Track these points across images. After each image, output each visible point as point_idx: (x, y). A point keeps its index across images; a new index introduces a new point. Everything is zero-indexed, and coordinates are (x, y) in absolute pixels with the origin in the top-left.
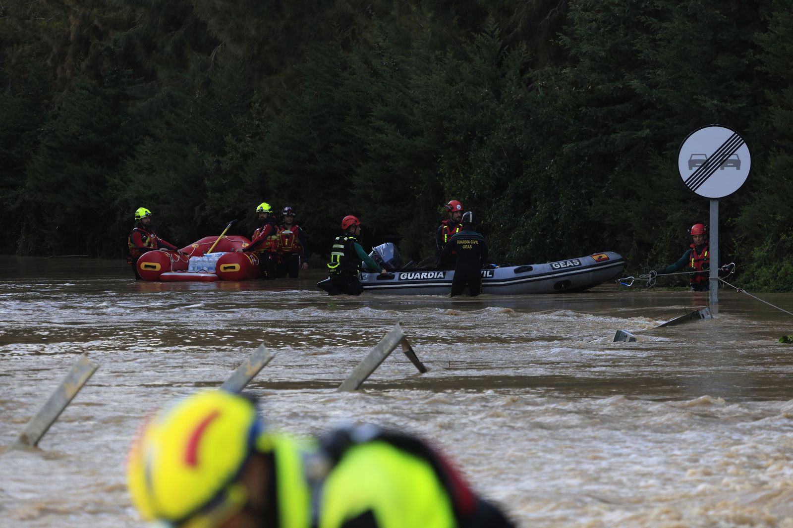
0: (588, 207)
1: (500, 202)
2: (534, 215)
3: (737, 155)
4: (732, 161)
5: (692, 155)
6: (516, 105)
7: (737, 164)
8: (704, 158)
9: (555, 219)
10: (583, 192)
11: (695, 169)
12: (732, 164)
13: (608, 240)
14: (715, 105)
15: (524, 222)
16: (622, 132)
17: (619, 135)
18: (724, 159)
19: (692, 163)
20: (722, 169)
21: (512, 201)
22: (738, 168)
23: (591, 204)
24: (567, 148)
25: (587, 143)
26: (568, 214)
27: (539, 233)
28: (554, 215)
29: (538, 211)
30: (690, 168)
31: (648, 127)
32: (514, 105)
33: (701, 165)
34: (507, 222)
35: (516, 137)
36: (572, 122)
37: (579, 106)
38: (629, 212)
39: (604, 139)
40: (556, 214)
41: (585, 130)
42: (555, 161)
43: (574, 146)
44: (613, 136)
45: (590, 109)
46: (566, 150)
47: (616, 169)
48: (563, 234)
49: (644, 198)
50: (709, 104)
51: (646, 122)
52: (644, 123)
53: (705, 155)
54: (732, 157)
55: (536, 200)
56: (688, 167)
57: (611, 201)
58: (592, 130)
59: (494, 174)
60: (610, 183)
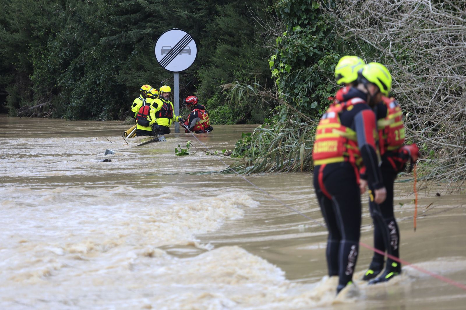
0: (117, 76)
1: (66, 73)
2: (86, 80)
6: (72, 14)
9: (98, 83)
10: (113, 66)
13: (129, 95)
14: (186, 15)
15: (80, 85)
16: (134, 30)
17: (133, 32)
21: (73, 72)
23: (118, 74)
24: (102, 40)
25: (114, 37)
26: (105, 80)
27: (89, 91)
28: (97, 81)
29: (88, 78)
31: (150, 27)
32: (71, 15)
34: (70, 85)
35: (75, 34)
36: (106, 25)
37: (110, 15)
38: (140, 78)
39: (124, 35)
40: (99, 80)
41: (114, 29)
42: (96, 49)
43: (106, 39)
44: (129, 32)
45: (116, 17)
47: (133, 52)
48: (103, 92)
49: (149, 70)
50: (182, 14)
51: (149, 24)
52: (147, 25)
55: (87, 72)
57: (130, 72)
58: (118, 29)
59: (62, 56)
60: (129, 61)
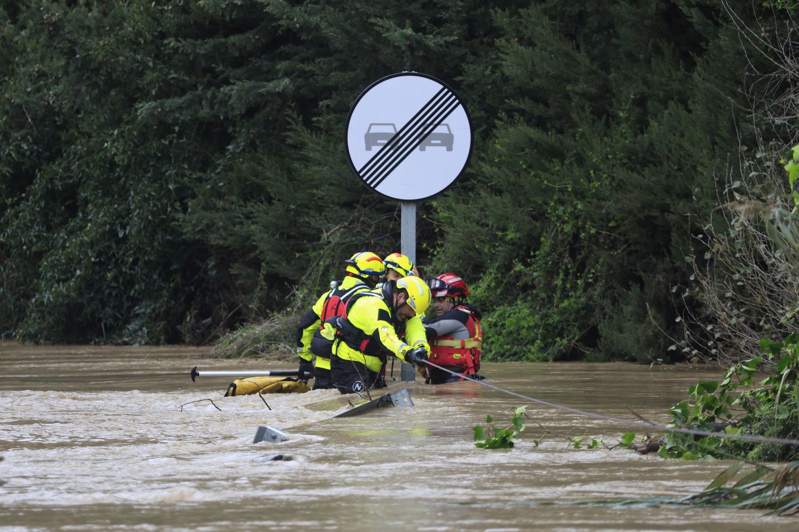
0: (180, 216)
1: (21, 205)
2: (81, 228)
3: (447, 125)
4: (440, 136)
5: (371, 125)
6: (50, 32)
7: (448, 141)
8: (391, 131)
9: (121, 235)
10: (171, 187)
11: (376, 149)
12: (439, 142)
13: (215, 272)
14: (407, 38)
15: (65, 241)
16: (240, 83)
17: (236, 87)
18: (426, 132)
19: (370, 139)
20: (423, 149)
21: (43, 204)
22: (450, 149)
23: (185, 209)
24: (144, 109)
25: (178, 101)
26: (145, 227)
27: (93, 259)
28: (119, 229)
29: (90, 221)
30: (368, 148)
31: (287, 74)
32: (46, 32)
33: (386, 142)
34: (35, 240)
35: (49, 89)
36: (151, 64)
37: (163, 36)
38: (253, 223)
39: (209, 94)
40: (124, 227)
41: (173, 78)
42: (121, 134)
43: (156, 107)
44: (225, 89)
45: (184, 42)
46: (141, 113)
47: (230, 147)
48: (135, 262)
49: (279, 200)
50: (397, 34)
51: (282, 65)
52: (279, 67)
53: (393, 125)
54: (439, 130)
55: (86, 202)
56: (364, 145)
57: (220, 204)
58: (186, 78)
59: (9, 155)
60: (219, 173)
